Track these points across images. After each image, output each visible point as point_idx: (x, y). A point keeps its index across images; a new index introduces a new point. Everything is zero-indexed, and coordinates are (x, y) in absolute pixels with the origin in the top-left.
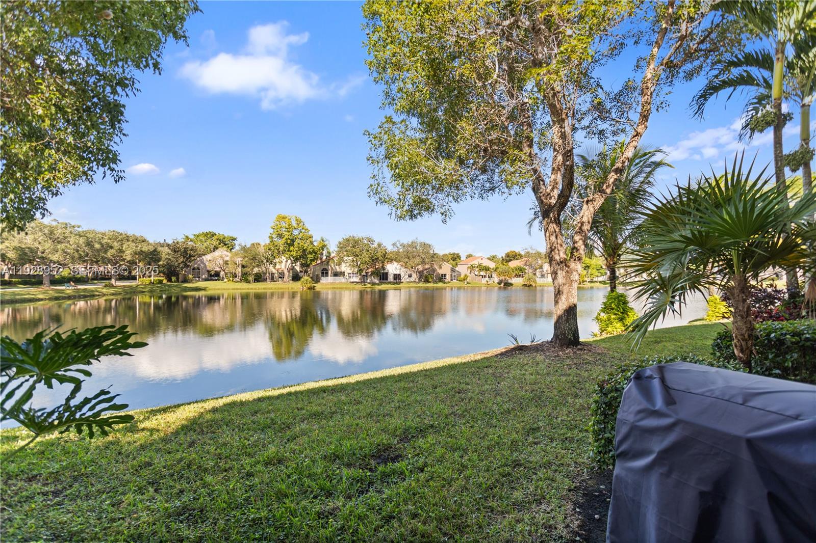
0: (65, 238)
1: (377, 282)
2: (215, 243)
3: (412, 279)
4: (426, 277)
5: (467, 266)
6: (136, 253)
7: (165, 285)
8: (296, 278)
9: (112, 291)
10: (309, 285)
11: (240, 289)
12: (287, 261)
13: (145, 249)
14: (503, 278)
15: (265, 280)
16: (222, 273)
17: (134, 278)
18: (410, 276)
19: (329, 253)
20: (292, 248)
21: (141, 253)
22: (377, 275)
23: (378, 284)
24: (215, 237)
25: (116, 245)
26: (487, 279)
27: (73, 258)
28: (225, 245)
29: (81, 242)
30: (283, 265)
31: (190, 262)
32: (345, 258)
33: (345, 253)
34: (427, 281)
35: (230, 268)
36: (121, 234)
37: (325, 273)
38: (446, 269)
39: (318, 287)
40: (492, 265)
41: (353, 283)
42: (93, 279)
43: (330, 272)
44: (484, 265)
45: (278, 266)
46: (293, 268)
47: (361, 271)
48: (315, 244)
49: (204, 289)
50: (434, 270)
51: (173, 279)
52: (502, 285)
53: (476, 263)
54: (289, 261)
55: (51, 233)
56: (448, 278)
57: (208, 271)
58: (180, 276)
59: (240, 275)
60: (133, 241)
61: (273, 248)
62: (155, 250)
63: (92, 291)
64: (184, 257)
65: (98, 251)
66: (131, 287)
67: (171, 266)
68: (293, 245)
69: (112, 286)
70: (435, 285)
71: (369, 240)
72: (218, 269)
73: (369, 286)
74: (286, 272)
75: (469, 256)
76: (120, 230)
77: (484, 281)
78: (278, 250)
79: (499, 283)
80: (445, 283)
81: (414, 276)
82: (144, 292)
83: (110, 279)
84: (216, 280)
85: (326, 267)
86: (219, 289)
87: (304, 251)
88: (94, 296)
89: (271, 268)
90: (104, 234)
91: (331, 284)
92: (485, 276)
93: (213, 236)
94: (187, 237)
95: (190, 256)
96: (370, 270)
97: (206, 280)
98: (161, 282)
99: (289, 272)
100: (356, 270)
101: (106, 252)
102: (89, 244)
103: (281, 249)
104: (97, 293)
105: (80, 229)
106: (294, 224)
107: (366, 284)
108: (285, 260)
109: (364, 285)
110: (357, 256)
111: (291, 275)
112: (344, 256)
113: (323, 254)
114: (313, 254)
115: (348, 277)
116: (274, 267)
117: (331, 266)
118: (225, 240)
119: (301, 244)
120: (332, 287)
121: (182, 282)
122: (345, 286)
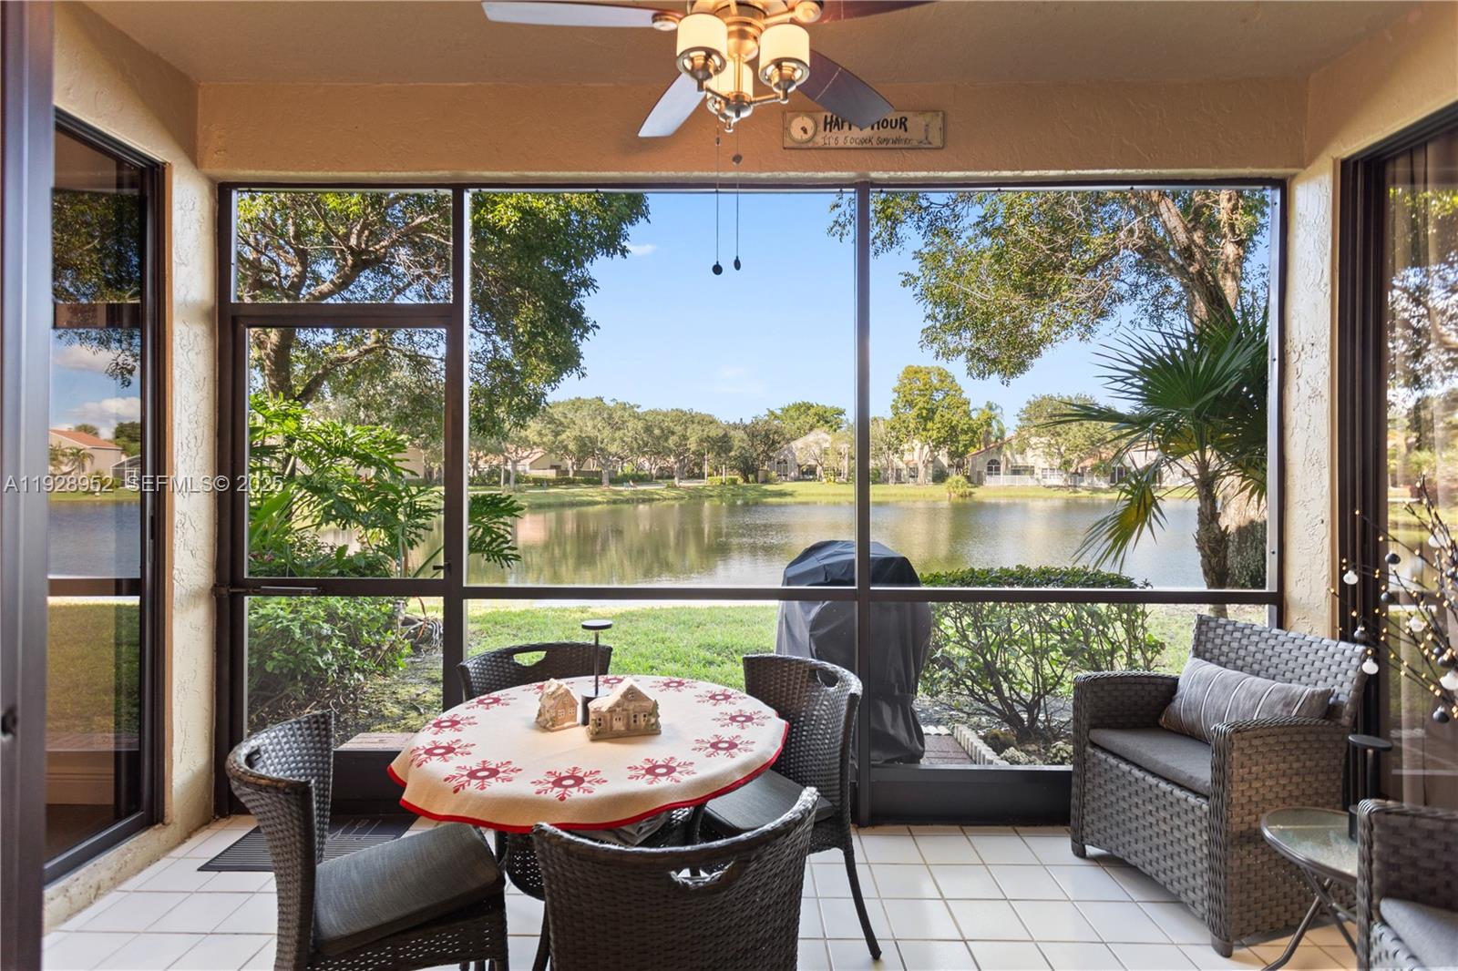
0: (624, 422)
1: (1105, 486)
2: (811, 420)
6: (702, 441)
7: (739, 487)
8: (940, 477)
9: (673, 493)
10: (961, 491)
11: (845, 495)
12: (922, 448)
13: (713, 433)
15: (886, 481)
16: (819, 468)
17: (701, 476)
19: (1002, 432)
20: (930, 425)
21: (708, 439)
22: (1104, 472)
23: (1106, 491)
24: (812, 411)
25: (678, 429)
27: (631, 450)
28: (827, 422)
29: (639, 428)
30: (916, 453)
31: (773, 451)
32: (1033, 440)
33: (1033, 431)
35: (831, 461)
36: (685, 414)
37: (993, 467)
39: (980, 493)
41: (1050, 487)
42: (658, 478)
43: (1002, 467)
45: (907, 457)
46: (934, 460)
47: (1067, 463)
48: (974, 415)
49: (791, 494)
54: (926, 447)
55: (610, 417)
57: (799, 466)
58: (760, 473)
59: (846, 471)
60: (699, 422)
61: (898, 426)
62: (725, 435)
63: (652, 493)
64: (765, 445)
65: (658, 438)
66: (696, 489)
67: (746, 459)
68: (932, 419)
69: (674, 487)
72: (813, 463)
73: (1085, 493)
74: (921, 467)
76: (685, 408)
78: (907, 428)
82: (711, 496)
83: (673, 478)
84: (810, 480)
85: (995, 457)
86: (813, 495)
87: (953, 428)
88: (653, 500)
89: (896, 459)
90: (666, 415)
91: (1006, 488)
93: (809, 409)
94: (772, 413)
95: (774, 442)
96: (1087, 463)
97: (797, 479)
98: (734, 482)
99: (926, 466)
100: (1057, 462)
101: (666, 440)
102: (648, 429)
103: (912, 426)
104: (657, 497)
105: (639, 410)
106: (935, 381)
107: (1079, 489)
108: (919, 445)
109: (1076, 492)
110: (1059, 435)
111: (930, 471)
112: (1031, 435)
113: (989, 433)
114: (970, 434)
115: (1040, 477)
116: (901, 459)
117: (1005, 455)
118: (827, 414)
119: (947, 416)
120: (1006, 494)
121: (762, 482)
122: (1033, 494)
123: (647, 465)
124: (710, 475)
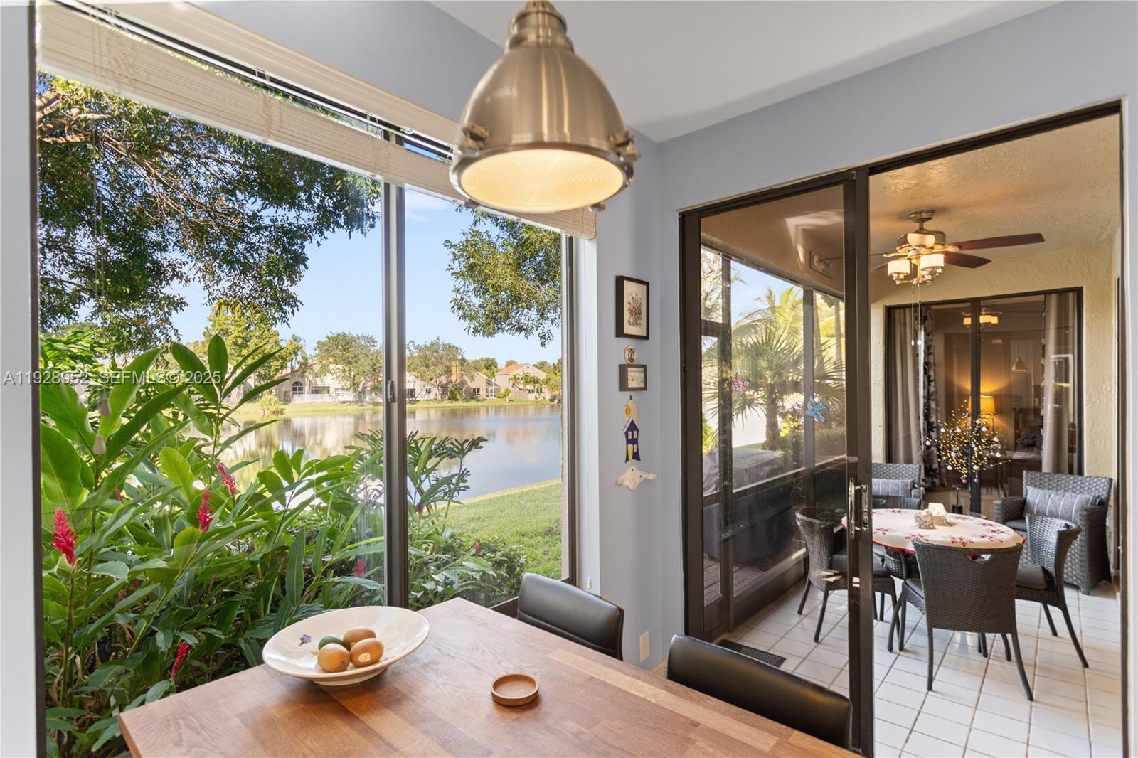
1: (381, 401)
3: (432, 396)
4: (452, 393)
5: (508, 377)
10: (274, 408)
14: (557, 392)
18: (428, 392)
19: (305, 359)
20: (245, 352)
22: (381, 391)
26: (535, 394)
32: (332, 367)
33: (332, 359)
34: (453, 398)
37: (298, 388)
38: (479, 381)
39: (289, 410)
40: (542, 375)
41: (343, 402)
43: (306, 388)
44: (531, 375)
47: (355, 385)
48: (283, 345)
50: (463, 383)
52: (556, 402)
53: (520, 372)
56: (482, 393)
70: (466, 404)
71: (369, 340)
73: (371, 407)
75: (510, 363)
77: (532, 397)
79: (552, 400)
80: (478, 401)
81: (436, 391)
85: (300, 380)
91: (309, 404)
92: (533, 391)
96: (369, 384)
100: (348, 384)
107: (364, 404)
109: (362, 406)
110: (351, 363)
111: (242, 392)
112: (330, 363)
115: (334, 395)
117: (307, 378)
120: (311, 408)
122: (332, 408)
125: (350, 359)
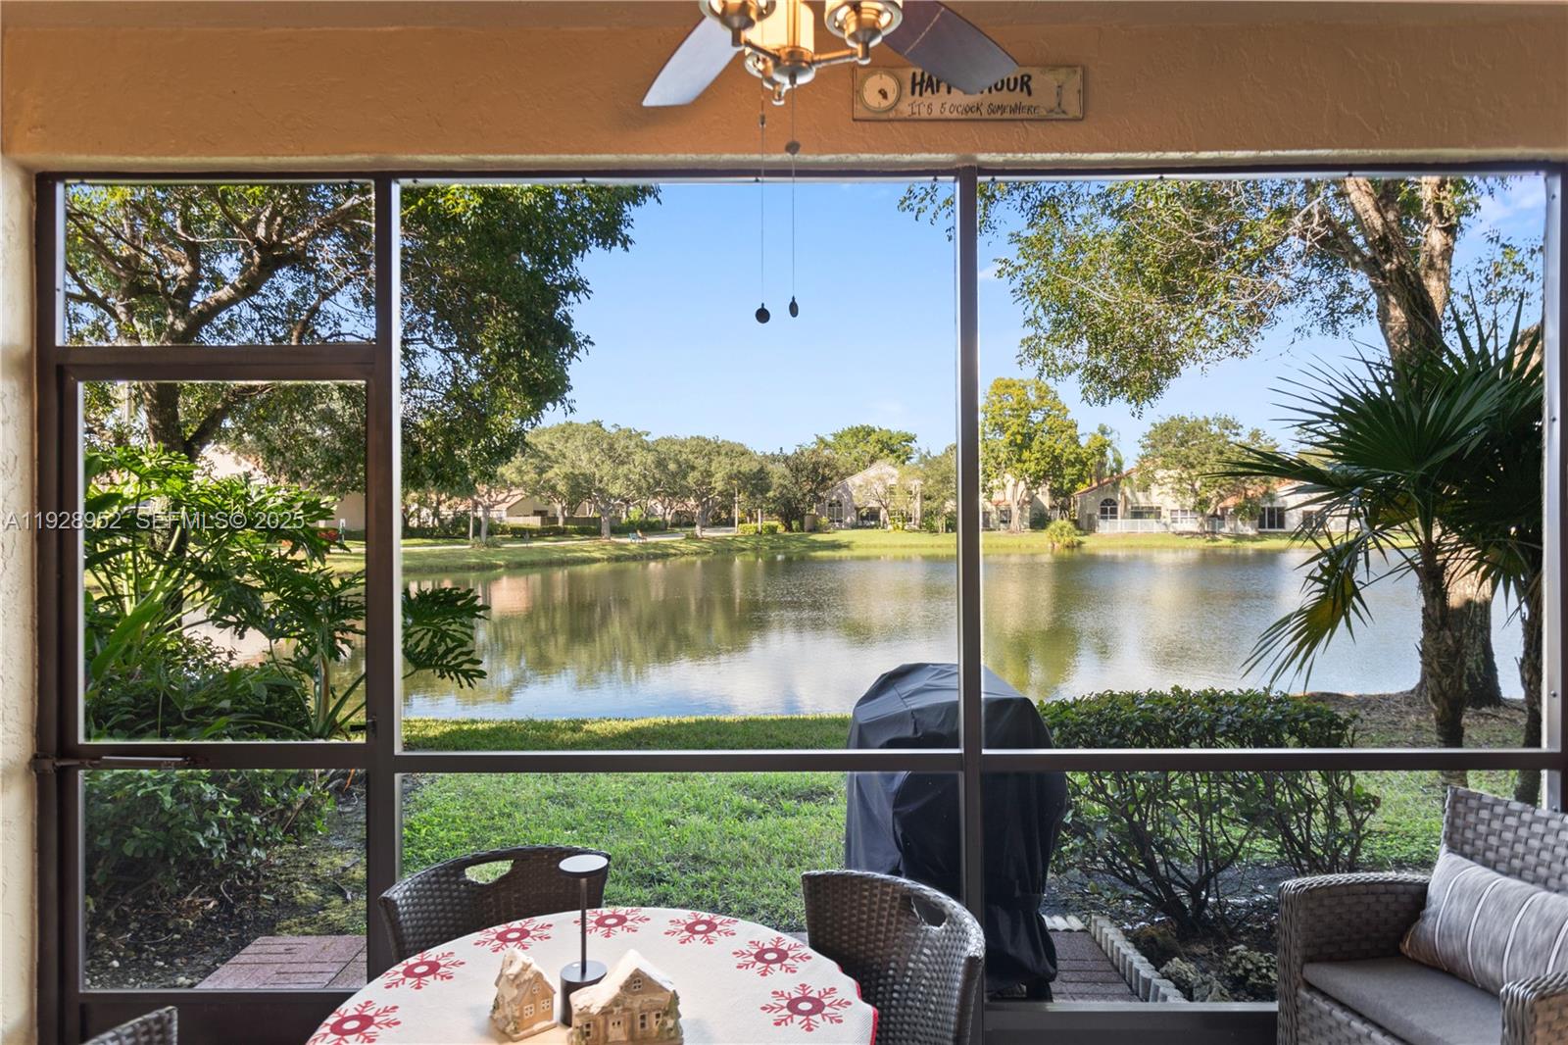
0: (629, 454)
1: (1251, 532)
2: (873, 448)
6: (731, 477)
7: (780, 537)
8: (1039, 522)
9: (694, 546)
10: (1067, 540)
11: (917, 546)
12: (1016, 485)
13: (745, 468)
16: (883, 512)
17: (730, 523)
19: (1119, 463)
20: (1026, 455)
21: (738, 475)
22: (1252, 515)
23: (1253, 539)
24: (874, 437)
25: (700, 463)
27: (639, 490)
28: (893, 451)
29: (649, 461)
30: (1009, 491)
31: (824, 490)
32: (1160, 474)
33: (1159, 461)
35: (899, 502)
36: (709, 443)
37: (1109, 509)
39: (1090, 543)
41: (1181, 534)
42: (674, 525)
43: (1120, 508)
45: (997, 496)
46: (1032, 500)
47: (1203, 503)
48: (1083, 441)
49: (847, 546)
51: (795, 524)
54: (1022, 485)
55: (611, 447)
57: (858, 509)
58: (807, 519)
59: (918, 515)
60: (727, 454)
61: (985, 456)
62: (761, 470)
63: (666, 547)
64: (813, 482)
65: (674, 475)
66: (723, 540)
67: (788, 500)
68: (1029, 447)
69: (695, 538)
71: (1226, 424)
72: (874, 504)
73: (1227, 542)
74: (1015, 509)
76: (709, 436)
82: (744, 550)
83: (694, 525)
84: (872, 527)
85: (1110, 496)
86: (875, 546)
87: (1056, 459)
88: (668, 555)
89: (982, 500)
90: (683, 444)
91: (1124, 536)
93: (869, 434)
94: (822, 440)
95: (824, 479)
96: (1229, 503)
97: (855, 527)
98: (773, 530)
99: (1021, 509)
100: (1191, 501)
101: (685, 477)
102: (661, 464)
103: (1003, 456)
104: (673, 551)
105: (649, 439)
106: (1032, 397)
107: (1219, 537)
108: (1013, 481)
109: (1214, 540)
110: (1193, 467)
111: (1027, 515)
112: (1157, 467)
113: (1102, 464)
114: (1078, 467)
115: (1169, 521)
116: (989, 499)
117: (1123, 494)
118: (893, 441)
119: (1048, 443)
120: (1125, 543)
121: (810, 531)
122: (1159, 543)
123: (659, 509)
124: (741, 522)
125: (1191, 460)
